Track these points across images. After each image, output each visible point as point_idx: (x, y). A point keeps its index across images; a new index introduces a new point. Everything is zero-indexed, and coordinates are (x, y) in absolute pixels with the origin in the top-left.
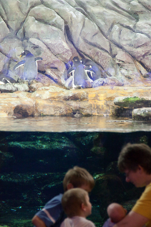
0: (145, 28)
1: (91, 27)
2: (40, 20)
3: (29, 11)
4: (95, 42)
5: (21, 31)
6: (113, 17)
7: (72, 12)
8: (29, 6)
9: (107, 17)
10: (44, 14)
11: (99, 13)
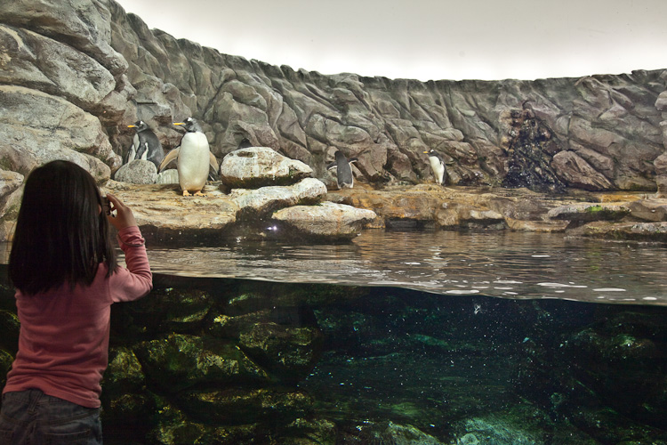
0: (362, 121)
1: (290, 115)
2: (238, 98)
3: (221, 86)
4: (291, 132)
5: (211, 110)
6: (313, 105)
7: (271, 93)
8: (223, 79)
9: (307, 104)
10: (242, 92)
11: (298, 98)
